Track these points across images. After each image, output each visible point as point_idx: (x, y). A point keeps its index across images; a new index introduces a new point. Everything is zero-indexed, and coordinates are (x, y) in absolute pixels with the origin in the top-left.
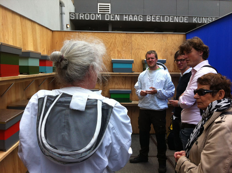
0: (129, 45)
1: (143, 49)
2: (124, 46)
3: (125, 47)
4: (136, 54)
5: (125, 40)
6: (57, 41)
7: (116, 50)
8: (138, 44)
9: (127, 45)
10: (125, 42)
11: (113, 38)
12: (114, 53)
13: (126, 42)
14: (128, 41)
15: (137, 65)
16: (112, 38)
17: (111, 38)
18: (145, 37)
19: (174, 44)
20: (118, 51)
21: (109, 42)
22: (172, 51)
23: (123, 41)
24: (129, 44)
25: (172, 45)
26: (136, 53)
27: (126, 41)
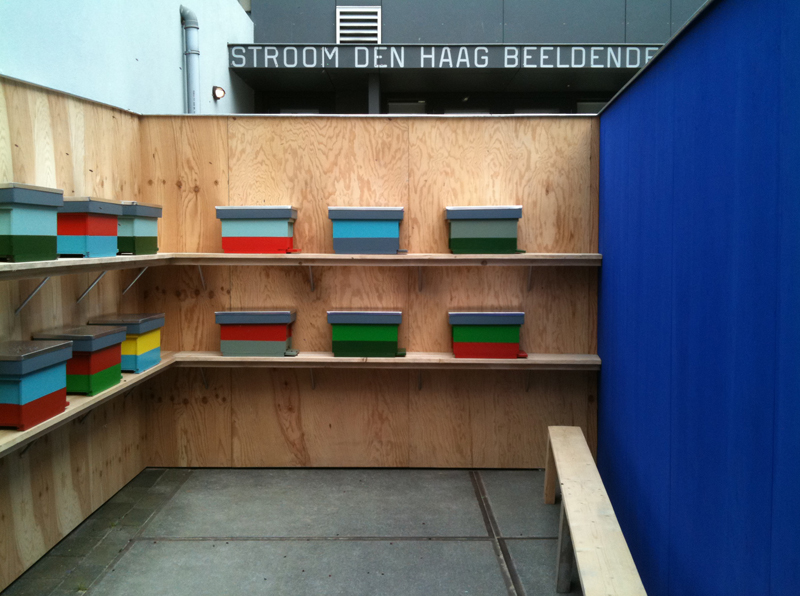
0: (400, 159)
1: (447, 174)
2: (382, 163)
3: (385, 166)
4: (425, 190)
5: (384, 143)
6: (156, 150)
7: (354, 176)
8: (430, 157)
9: (394, 157)
10: (386, 150)
11: (343, 137)
12: (348, 187)
13: (389, 149)
14: (394, 146)
15: (429, 228)
16: (341, 135)
17: (338, 136)
18: (455, 132)
19: (559, 152)
20: (360, 178)
21: (331, 150)
22: (551, 178)
23: (380, 146)
24: (398, 156)
25: (550, 157)
26: (424, 185)
27: (390, 145)
